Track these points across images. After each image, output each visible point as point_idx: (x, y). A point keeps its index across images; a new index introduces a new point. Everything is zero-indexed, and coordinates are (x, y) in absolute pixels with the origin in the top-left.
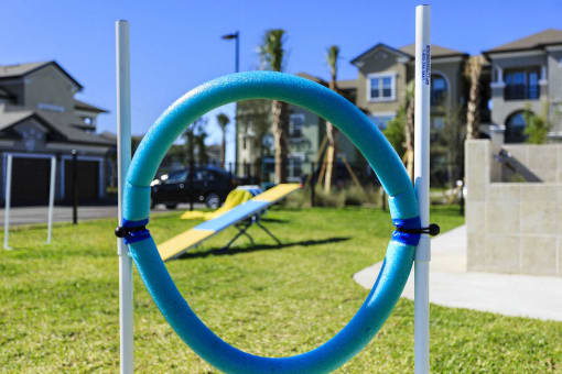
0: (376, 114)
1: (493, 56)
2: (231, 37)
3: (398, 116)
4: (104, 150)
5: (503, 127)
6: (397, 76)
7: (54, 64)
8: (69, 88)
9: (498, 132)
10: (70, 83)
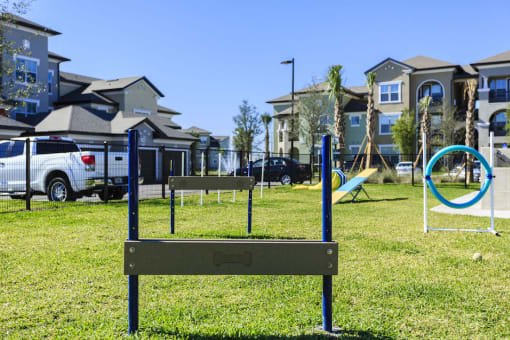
0: (385, 114)
1: (479, 67)
2: (289, 62)
3: (402, 115)
4: (190, 143)
5: (488, 124)
6: (403, 83)
7: (144, 78)
8: (154, 96)
9: (483, 127)
10: (154, 92)
